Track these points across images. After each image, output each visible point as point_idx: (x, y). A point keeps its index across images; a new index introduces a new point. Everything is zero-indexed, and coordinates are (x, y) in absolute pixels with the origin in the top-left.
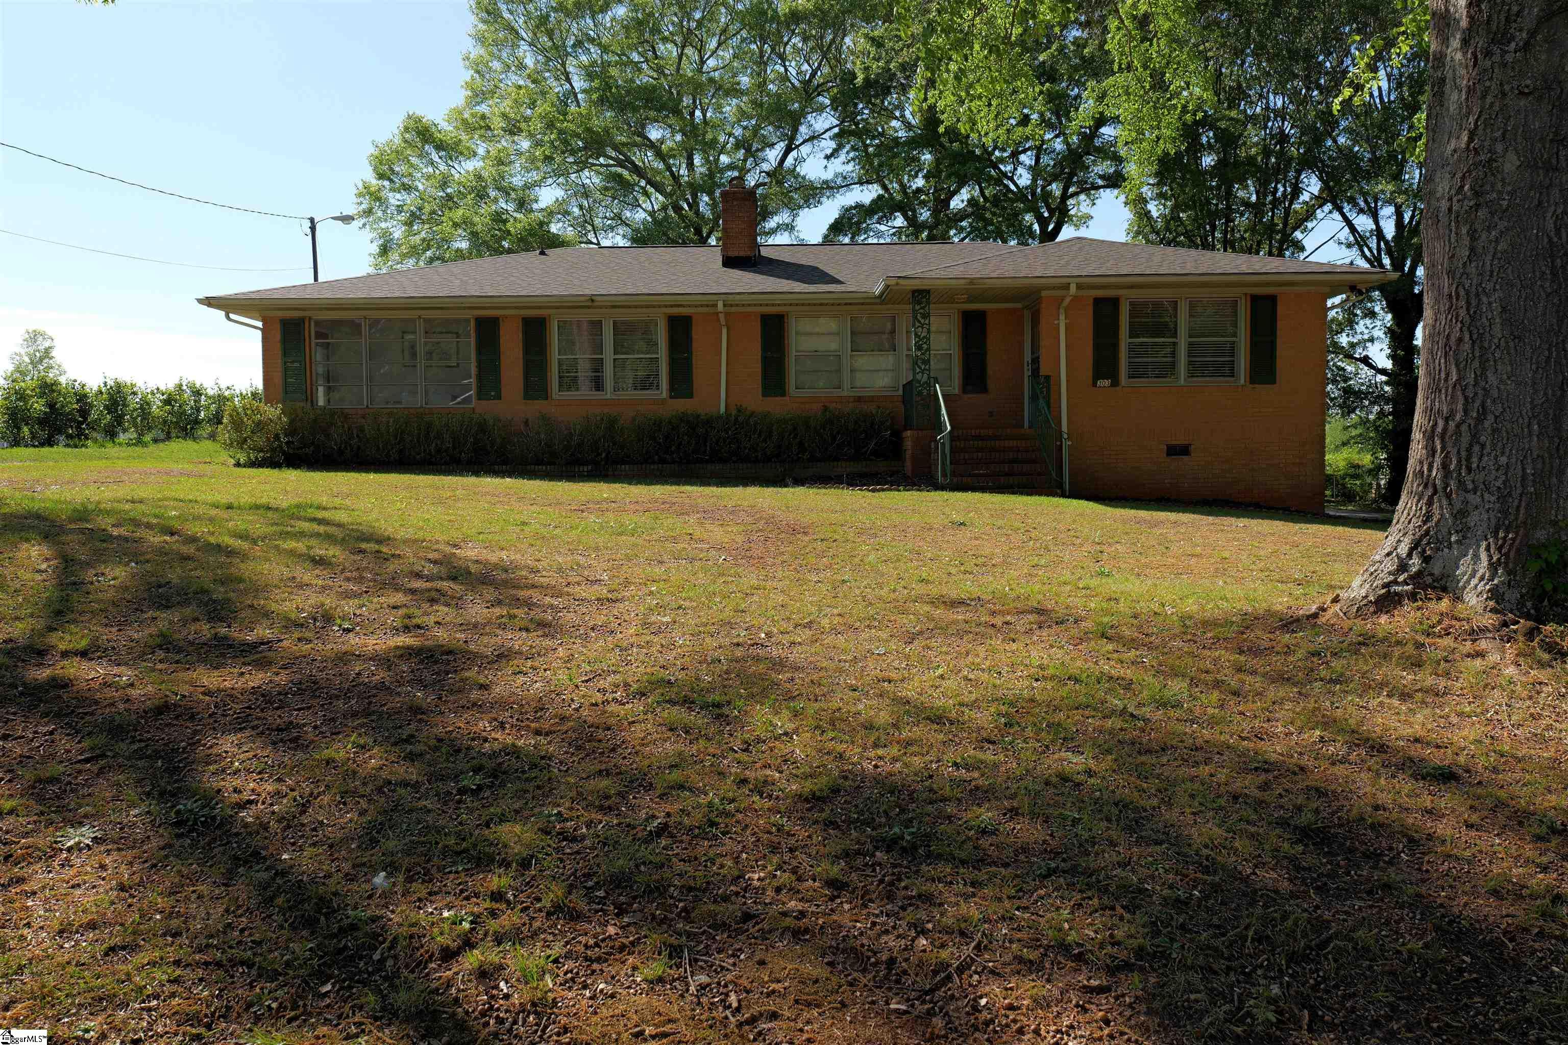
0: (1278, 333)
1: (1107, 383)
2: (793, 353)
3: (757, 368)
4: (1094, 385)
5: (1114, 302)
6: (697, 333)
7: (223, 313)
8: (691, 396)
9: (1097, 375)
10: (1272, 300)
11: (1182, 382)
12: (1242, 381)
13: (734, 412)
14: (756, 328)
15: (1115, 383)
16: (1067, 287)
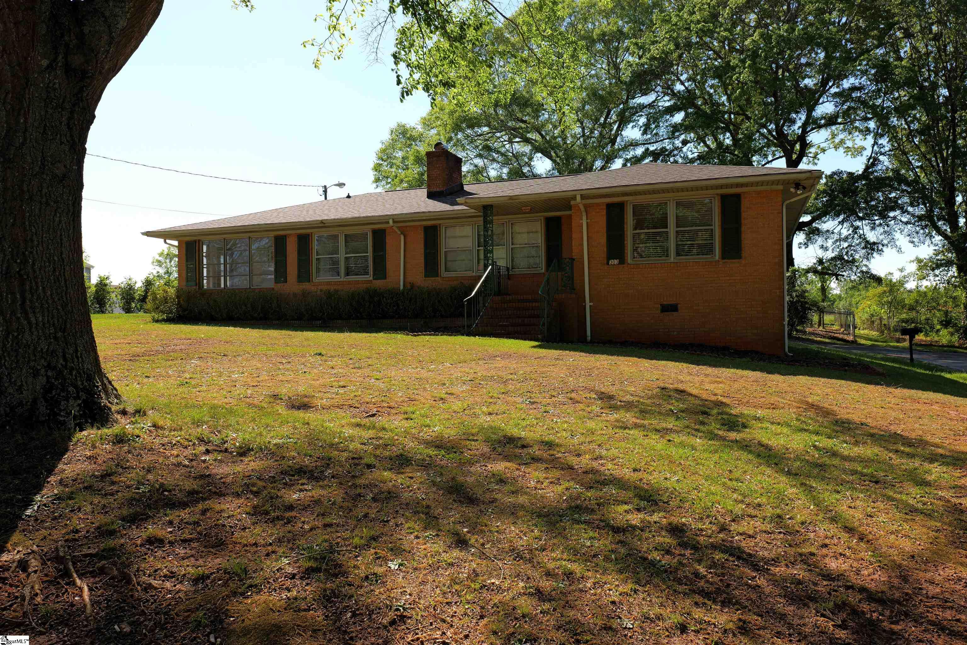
0: (743, 221)
1: (616, 262)
2: (443, 250)
3: (422, 260)
4: (608, 264)
5: (621, 206)
6: (389, 240)
7: (162, 240)
8: (385, 278)
9: (610, 257)
10: (738, 197)
11: (672, 260)
12: (717, 258)
13: (409, 287)
14: (421, 236)
15: (622, 261)
16: (574, 198)
